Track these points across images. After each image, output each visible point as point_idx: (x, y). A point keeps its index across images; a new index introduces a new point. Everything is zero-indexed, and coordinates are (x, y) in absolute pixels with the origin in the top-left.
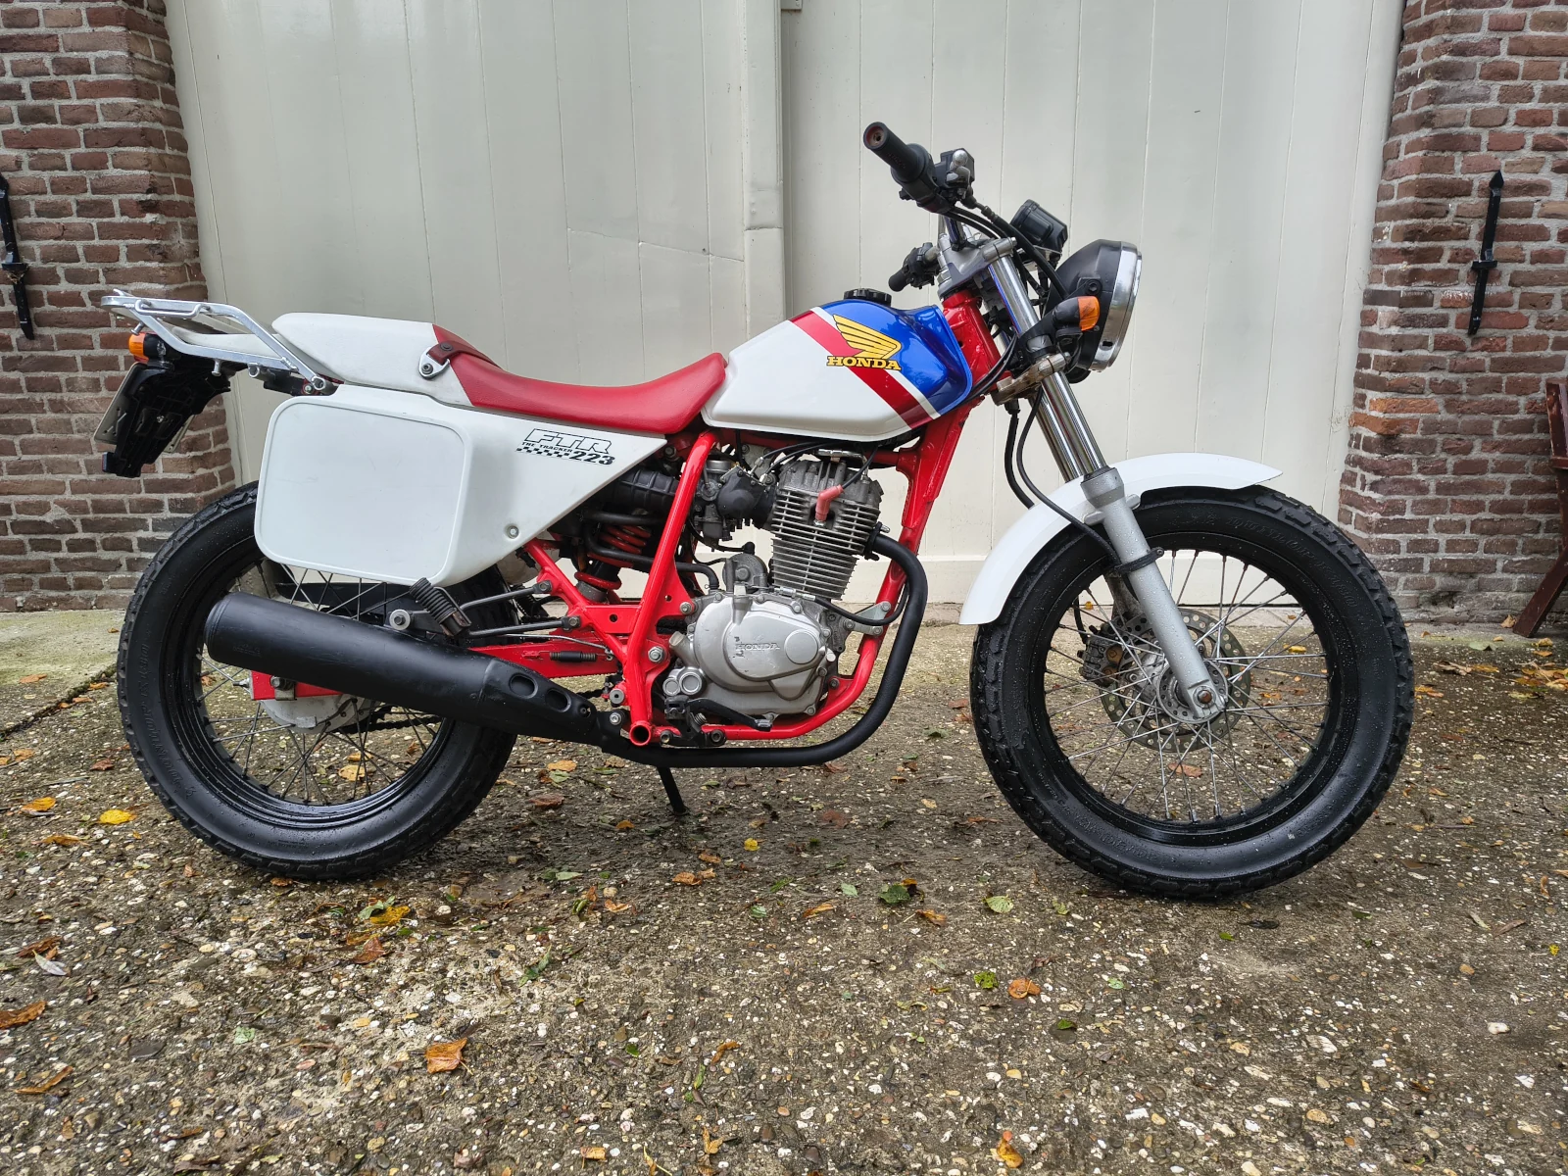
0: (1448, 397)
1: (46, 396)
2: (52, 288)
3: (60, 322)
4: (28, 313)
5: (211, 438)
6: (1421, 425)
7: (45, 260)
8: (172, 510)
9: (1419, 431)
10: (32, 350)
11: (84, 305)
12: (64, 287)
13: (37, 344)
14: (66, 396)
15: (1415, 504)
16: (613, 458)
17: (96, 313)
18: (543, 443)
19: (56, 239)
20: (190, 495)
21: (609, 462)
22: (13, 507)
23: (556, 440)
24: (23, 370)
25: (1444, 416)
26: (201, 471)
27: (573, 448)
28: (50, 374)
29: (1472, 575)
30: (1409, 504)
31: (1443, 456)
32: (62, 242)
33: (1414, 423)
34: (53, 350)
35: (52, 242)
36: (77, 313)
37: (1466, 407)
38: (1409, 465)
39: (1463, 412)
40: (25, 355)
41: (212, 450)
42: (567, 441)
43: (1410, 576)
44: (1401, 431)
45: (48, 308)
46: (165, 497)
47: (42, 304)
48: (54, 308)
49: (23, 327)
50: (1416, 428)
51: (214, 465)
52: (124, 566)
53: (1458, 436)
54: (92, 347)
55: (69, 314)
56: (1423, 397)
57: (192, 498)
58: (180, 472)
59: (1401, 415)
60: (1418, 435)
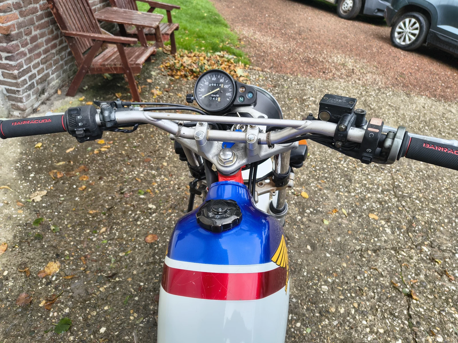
0: (19, 10)
6: (16, 26)
9: (16, 29)
15: (25, 61)
25: (21, 19)
29: (45, 80)
30: (23, 62)
31: (25, 37)
33: (13, 25)
37: (25, 13)
38: (18, 46)
39: (25, 16)
43: (32, 90)
44: (11, 31)
50: (15, 28)
53: (27, 27)
56: (12, 12)
59: (9, 23)
60: (16, 31)
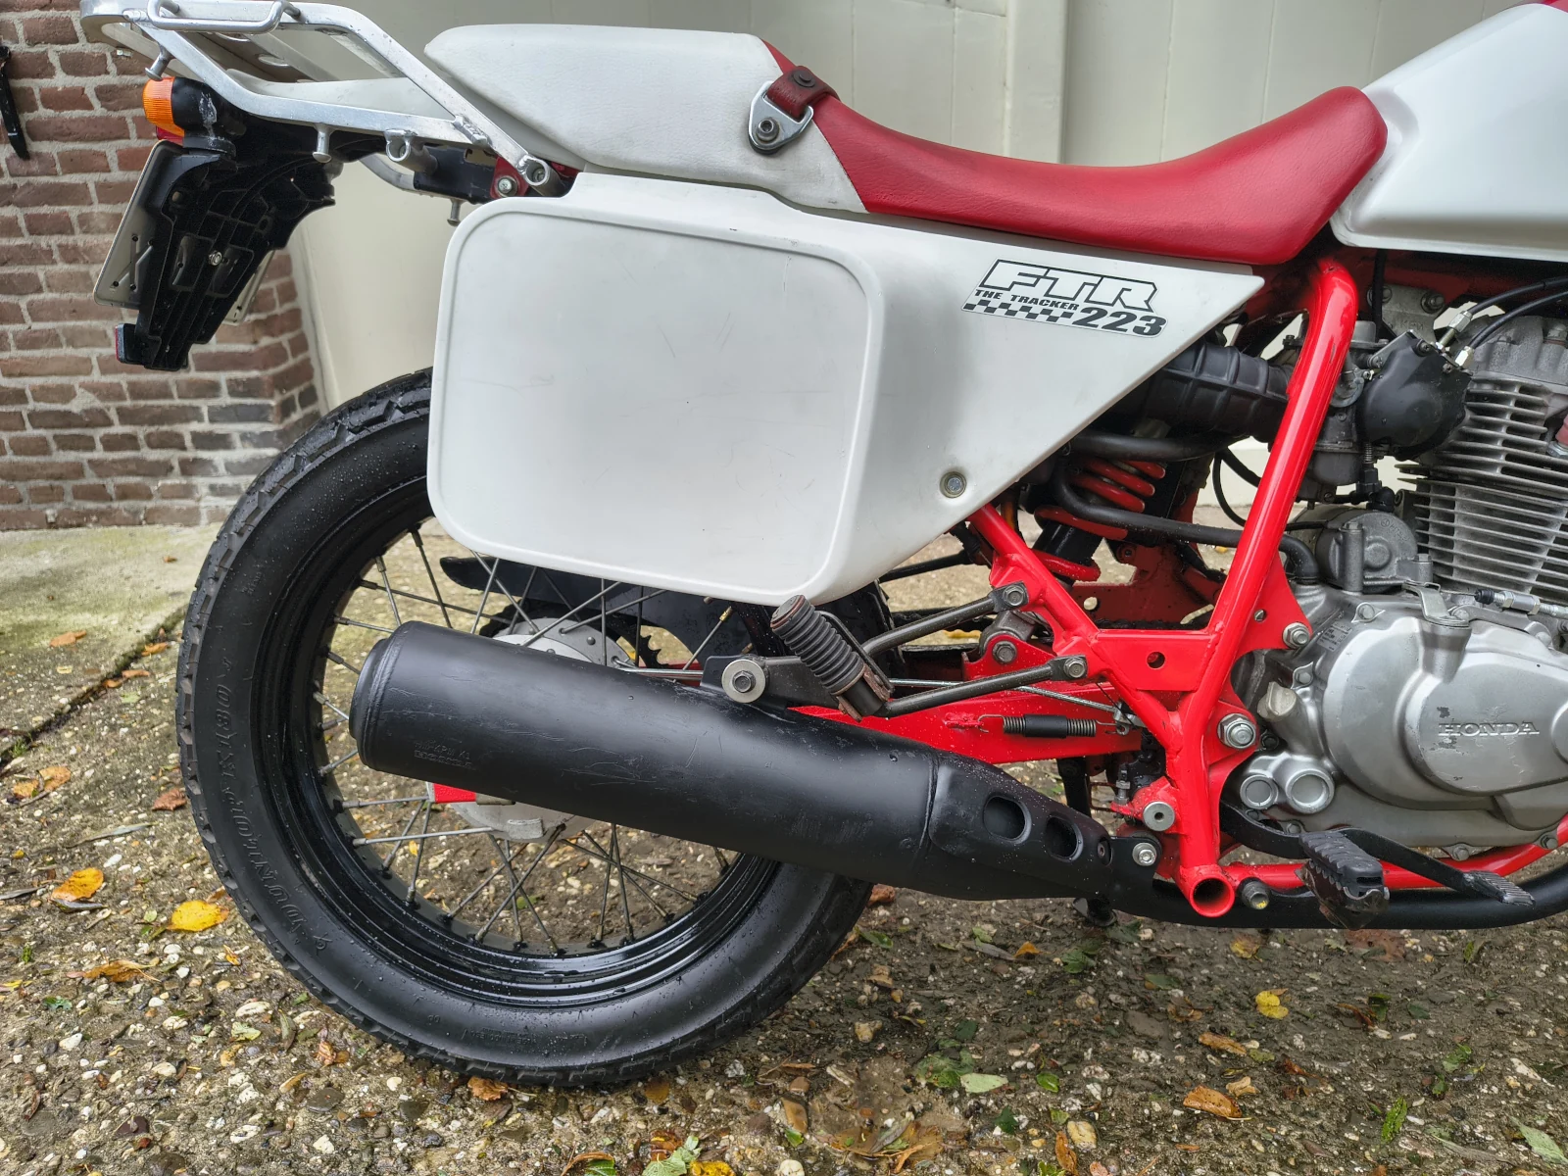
1: (53, 241)
2: (45, 83)
3: (62, 134)
4: (17, 122)
5: (275, 295)
7: (32, 41)
8: (233, 393)
10: (29, 174)
11: (90, 107)
12: (61, 81)
13: (35, 166)
14: (79, 239)
16: (1161, 321)
17: (107, 118)
18: (1017, 290)
19: (43, 8)
20: (254, 374)
21: (1155, 330)
22: (28, 393)
23: (1045, 284)
24: (21, 204)
26: (266, 341)
27: (1080, 301)
28: (57, 209)
32: (51, 13)
34: (56, 174)
35: (37, 13)
36: (82, 120)
40: (20, 182)
41: (278, 310)
42: (1067, 286)
45: (43, 113)
46: (222, 377)
47: (33, 108)
48: (50, 112)
49: (14, 142)
51: (282, 332)
52: (177, 469)
54: (107, 170)
55: (72, 121)
57: (257, 379)
58: (238, 342)
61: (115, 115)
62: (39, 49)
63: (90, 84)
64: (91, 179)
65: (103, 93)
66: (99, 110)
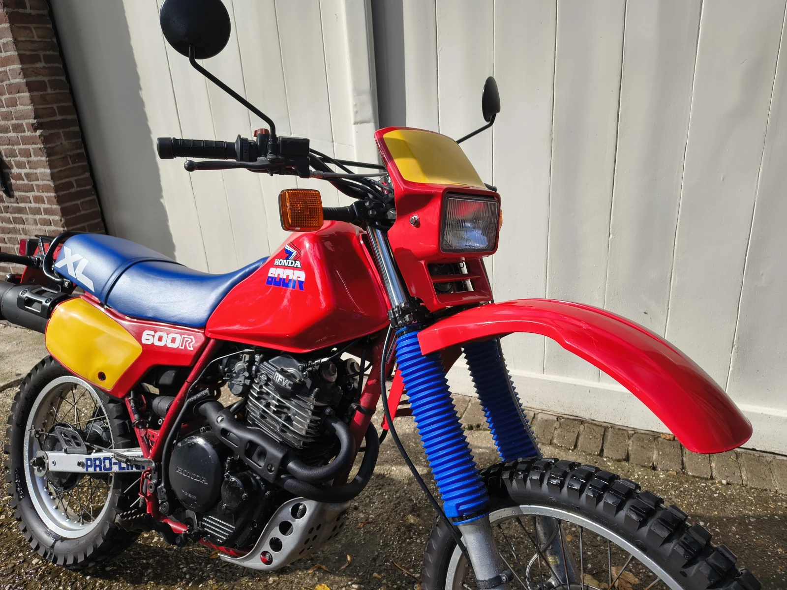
1: (20, 226)
2: (12, 171)
3: (18, 189)
4: (6, 184)
7: (7, 156)
10: (11, 203)
11: (23, 180)
12: (16, 170)
13: (12, 200)
14: (26, 226)
17: (29, 184)
19: (8, 145)
24: (11, 213)
28: (20, 215)
32: (10, 147)
34: (18, 203)
35: (7, 147)
36: (22, 185)
40: (10, 205)
47: (10, 179)
48: (14, 181)
54: (31, 202)
55: (20, 185)
61: (31, 183)
62: (9, 159)
63: (23, 171)
64: (27, 205)
65: (26, 175)
66: (26, 182)
